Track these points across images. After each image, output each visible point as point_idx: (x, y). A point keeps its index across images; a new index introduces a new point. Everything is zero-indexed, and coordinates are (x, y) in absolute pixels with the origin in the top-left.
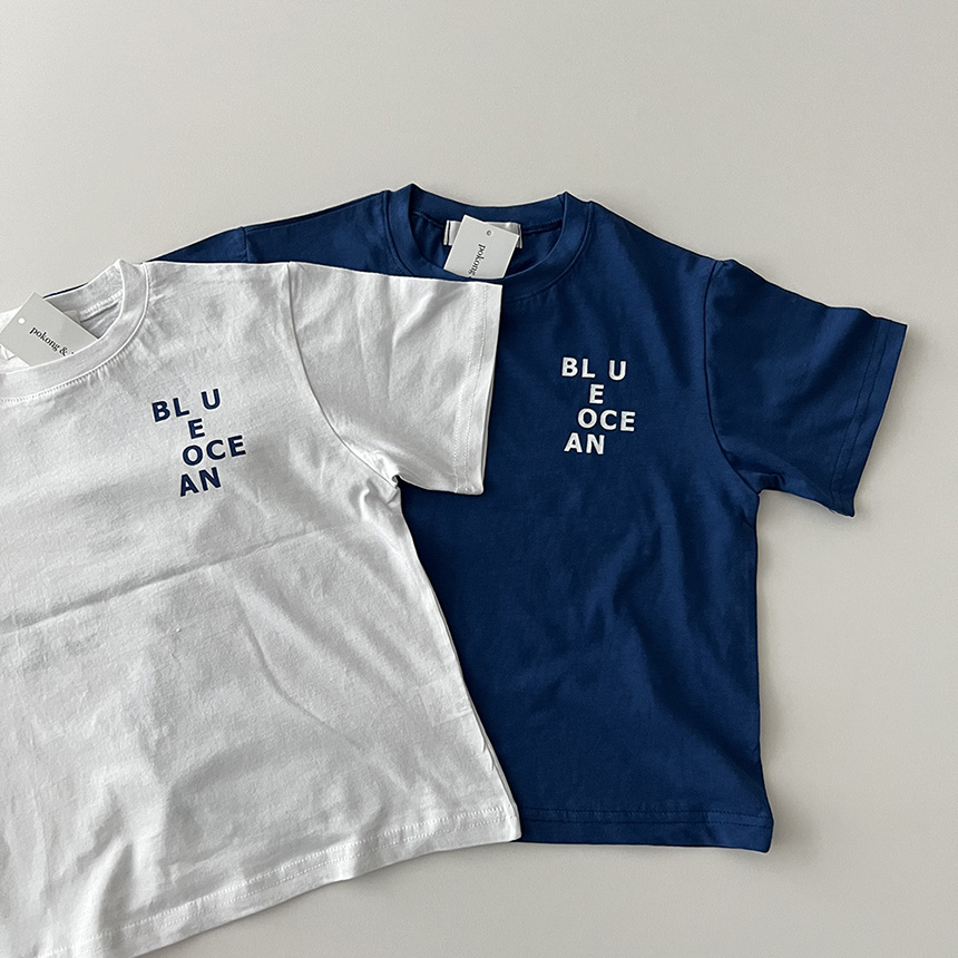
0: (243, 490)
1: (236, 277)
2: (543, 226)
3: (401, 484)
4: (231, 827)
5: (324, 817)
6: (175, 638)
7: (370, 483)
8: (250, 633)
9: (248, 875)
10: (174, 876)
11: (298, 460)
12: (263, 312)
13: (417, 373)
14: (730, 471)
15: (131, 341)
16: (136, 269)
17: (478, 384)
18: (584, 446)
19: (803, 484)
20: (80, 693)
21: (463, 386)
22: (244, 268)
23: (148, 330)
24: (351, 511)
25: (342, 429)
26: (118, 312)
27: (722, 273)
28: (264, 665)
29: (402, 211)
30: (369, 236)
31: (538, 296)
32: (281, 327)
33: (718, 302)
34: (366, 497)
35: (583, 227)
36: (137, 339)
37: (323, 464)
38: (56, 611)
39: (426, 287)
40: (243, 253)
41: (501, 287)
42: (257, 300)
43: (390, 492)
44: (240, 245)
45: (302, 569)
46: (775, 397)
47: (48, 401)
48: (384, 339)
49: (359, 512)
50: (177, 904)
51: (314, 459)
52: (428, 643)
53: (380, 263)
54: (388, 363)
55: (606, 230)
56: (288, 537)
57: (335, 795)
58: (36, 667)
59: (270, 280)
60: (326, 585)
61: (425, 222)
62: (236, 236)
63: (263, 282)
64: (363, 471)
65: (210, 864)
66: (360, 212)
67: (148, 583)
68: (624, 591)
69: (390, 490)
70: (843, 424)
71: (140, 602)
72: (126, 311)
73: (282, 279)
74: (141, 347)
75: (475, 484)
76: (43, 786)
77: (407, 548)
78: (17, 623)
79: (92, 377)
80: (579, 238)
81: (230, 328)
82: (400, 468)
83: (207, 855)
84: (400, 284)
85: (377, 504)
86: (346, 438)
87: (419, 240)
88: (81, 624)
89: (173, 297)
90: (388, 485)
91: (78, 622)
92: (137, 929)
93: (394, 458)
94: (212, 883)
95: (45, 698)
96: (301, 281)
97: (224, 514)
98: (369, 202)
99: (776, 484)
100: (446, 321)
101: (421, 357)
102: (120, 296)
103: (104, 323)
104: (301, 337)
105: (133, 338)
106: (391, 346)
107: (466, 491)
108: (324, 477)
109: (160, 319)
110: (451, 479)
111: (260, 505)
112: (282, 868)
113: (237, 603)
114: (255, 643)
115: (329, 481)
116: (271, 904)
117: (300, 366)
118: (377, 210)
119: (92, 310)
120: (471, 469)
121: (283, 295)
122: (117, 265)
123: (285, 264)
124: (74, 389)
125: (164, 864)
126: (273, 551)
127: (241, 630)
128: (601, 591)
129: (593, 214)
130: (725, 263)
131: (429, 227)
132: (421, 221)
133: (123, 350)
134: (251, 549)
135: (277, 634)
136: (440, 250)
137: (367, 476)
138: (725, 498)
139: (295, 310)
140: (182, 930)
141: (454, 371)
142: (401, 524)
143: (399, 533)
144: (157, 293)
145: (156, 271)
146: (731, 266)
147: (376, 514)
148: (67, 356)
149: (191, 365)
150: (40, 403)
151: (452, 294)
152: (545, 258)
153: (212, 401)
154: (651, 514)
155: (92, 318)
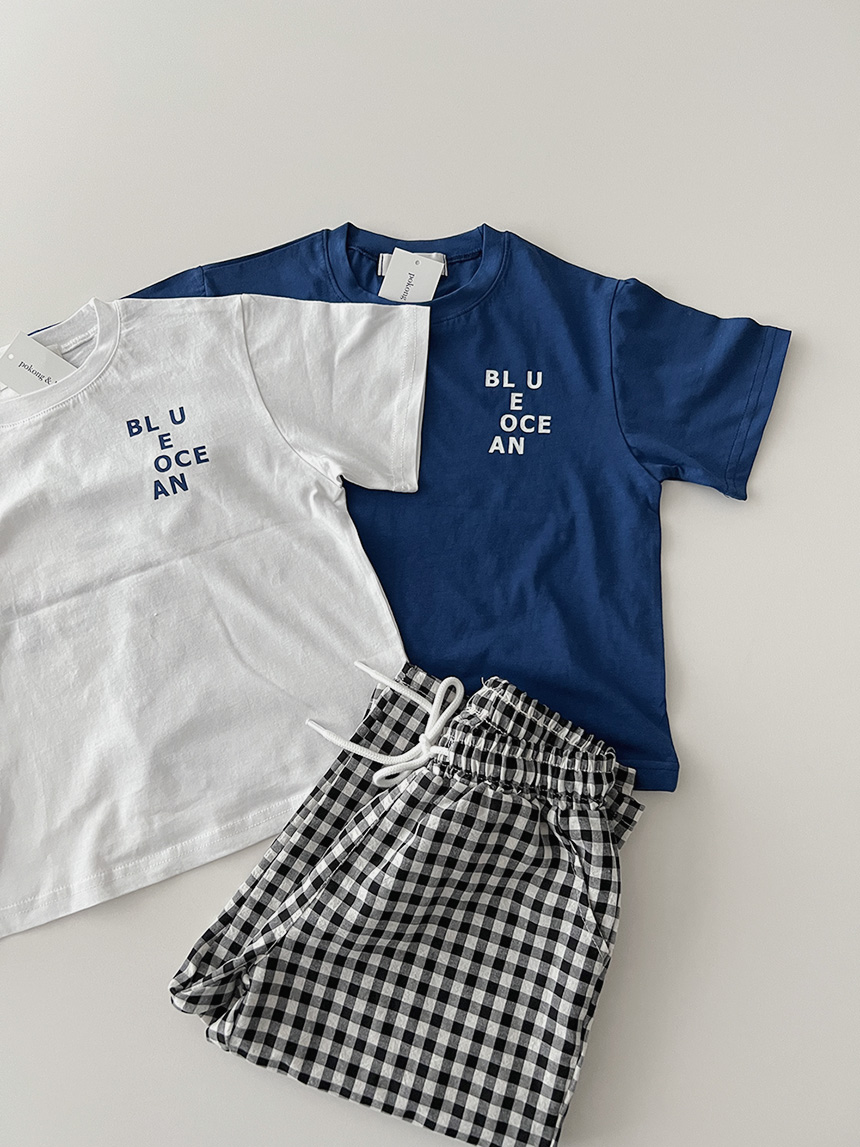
0: (209, 494)
1: (196, 310)
2: (465, 256)
3: (346, 484)
4: (205, 781)
5: (285, 770)
6: (153, 621)
7: (318, 484)
8: (218, 616)
9: (220, 822)
10: (156, 826)
11: (255, 465)
12: (220, 339)
13: (356, 389)
14: (635, 464)
15: (106, 369)
16: (109, 307)
17: (412, 395)
18: (506, 448)
19: (700, 472)
20: (73, 671)
21: (398, 398)
22: (203, 301)
23: (121, 359)
24: (302, 509)
25: (292, 437)
26: (95, 345)
27: (624, 290)
28: (232, 644)
29: (340, 245)
30: (312, 270)
31: (462, 317)
32: (236, 352)
33: (622, 316)
34: (315, 496)
35: (500, 255)
36: (111, 367)
37: (277, 471)
38: (50, 602)
39: (362, 311)
40: (201, 289)
41: (429, 308)
42: (214, 329)
43: (335, 492)
44: (199, 282)
45: (262, 560)
46: (674, 400)
47: (37, 424)
48: (327, 359)
49: (309, 510)
50: (159, 848)
51: (269, 466)
52: (374, 620)
53: (321, 292)
54: (331, 380)
55: (521, 257)
56: (248, 532)
57: (295, 752)
58: (34, 650)
59: (226, 311)
60: (283, 574)
61: (361, 255)
62: (196, 274)
63: (220, 313)
64: (311, 474)
65: (187, 815)
66: (303, 249)
67: (129, 574)
68: (544, 572)
69: (336, 489)
70: (735, 421)
71: (121, 592)
72: (101, 343)
73: (236, 308)
74: (115, 374)
75: (410, 483)
76: (42, 752)
77: (352, 539)
78: (18, 612)
79: (74, 401)
80: (498, 264)
81: (192, 356)
82: (343, 469)
83: (185, 806)
84: (340, 309)
85: (325, 503)
86: (296, 446)
87: (356, 271)
88: (72, 612)
89: (141, 329)
90: (334, 486)
91: (69, 610)
92: (126, 872)
93: (338, 461)
94: (190, 830)
95: (42, 676)
96: (252, 311)
97: (192, 516)
98: (310, 241)
99: (675, 474)
100: (381, 343)
101: (361, 373)
102: (95, 330)
103: (82, 354)
104: (254, 360)
105: (108, 366)
106: (333, 364)
107: (403, 490)
108: (278, 481)
109: (131, 349)
110: (389, 479)
111: (224, 508)
112: (250, 816)
113: (206, 590)
114: (223, 624)
115: (283, 484)
116: (241, 846)
117: (254, 384)
118: (317, 247)
119: (72, 343)
120: (407, 471)
121: (238, 324)
122: (92, 303)
123: (238, 296)
124: (59, 413)
125: (147, 814)
126: (236, 545)
127: (210, 614)
128: (524, 572)
129: (509, 242)
130: (627, 282)
131: (364, 259)
132: (356, 254)
133: (100, 377)
134: (217, 544)
135: (242, 616)
136: (375, 279)
137: (315, 478)
138: (632, 488)
139: (249, 336)
140: (166, 871)
141: (389, 386)
142: (346, 518)
143: (344, 526)
144: (127, 326)
145: (126, 307)
146: (632, 284)
147: (324, 511)
148: (52, 384)
149: (159, 387)
150: (30, 426)
151: (386, 316)
152: (468, 283)
153: (178, 418)
154: (566, 503)
155: (71, 350)
